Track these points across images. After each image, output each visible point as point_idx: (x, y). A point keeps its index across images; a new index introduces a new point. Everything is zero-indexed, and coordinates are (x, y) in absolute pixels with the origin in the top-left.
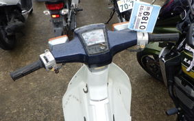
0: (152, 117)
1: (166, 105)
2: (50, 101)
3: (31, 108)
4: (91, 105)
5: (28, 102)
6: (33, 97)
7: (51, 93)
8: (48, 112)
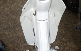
0: (66, 28)
1: (73, 22)
2: (16, 18)
3: (7, 21)
4: (38, 23)
5: (5, 18)
6: (7, 15)
7: (16, 14)
8: (15, 23)
